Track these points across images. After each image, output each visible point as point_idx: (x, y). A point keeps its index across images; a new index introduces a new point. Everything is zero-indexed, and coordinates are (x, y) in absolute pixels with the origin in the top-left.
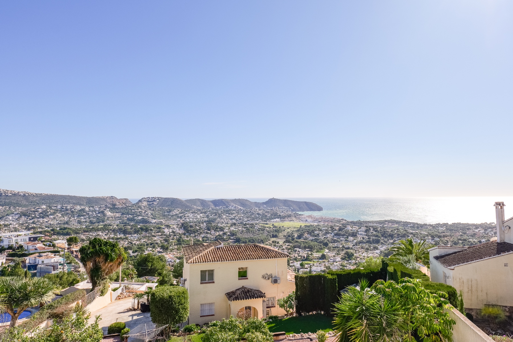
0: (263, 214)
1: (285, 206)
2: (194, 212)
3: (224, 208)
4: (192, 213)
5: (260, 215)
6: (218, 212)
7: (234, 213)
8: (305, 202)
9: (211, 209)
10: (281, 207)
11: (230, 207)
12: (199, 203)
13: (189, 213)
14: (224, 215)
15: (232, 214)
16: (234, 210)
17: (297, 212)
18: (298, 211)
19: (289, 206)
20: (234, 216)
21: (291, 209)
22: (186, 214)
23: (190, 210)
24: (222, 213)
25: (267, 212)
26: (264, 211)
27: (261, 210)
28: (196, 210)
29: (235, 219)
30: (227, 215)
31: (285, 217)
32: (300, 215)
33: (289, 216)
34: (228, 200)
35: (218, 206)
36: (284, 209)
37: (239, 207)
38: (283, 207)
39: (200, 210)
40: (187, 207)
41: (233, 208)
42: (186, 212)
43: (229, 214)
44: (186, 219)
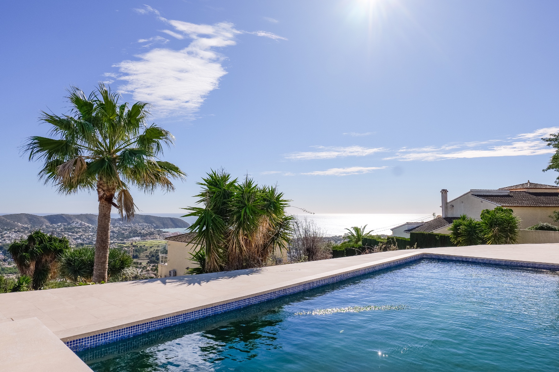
0: (119, 232)
1: (147, 223)
2: (19, 231)
3: (64, 225)
4: (15, 232)
5: (116, 233)
6: (56, 230)
7: (80, 232)
8: (170, 218)
9: (44, 227)
10: (142, 224)
11: (74, 225)
12: (26, 220)
13: (10, 233)
14: (65, 234)
15: (77, 233)
16: (79, 228)
17: (161, 230)
18: (162, 228)
19: (151, 223)
20: (80, 234)
21: (153, 225)
22: (5, 234)
23: (11, 228)
24: (63, 232)
25: (123, 229)
26: (121, 228)
27: (116, 227)
28: (22, 229)
29: (81, 238)
30: (70, 233)
31: (147, 234)
32: (164, 232)
33: (151, 234)
34: (71, 215)
35: (55, 224)
36: (145, 226)
37: (86, 223)
38: (144, 224)
39: (27, 228)
40: (7, 224)
41: (77, 225)
42: (6, 232)
43: (73, 232)
44: (4, 240)
